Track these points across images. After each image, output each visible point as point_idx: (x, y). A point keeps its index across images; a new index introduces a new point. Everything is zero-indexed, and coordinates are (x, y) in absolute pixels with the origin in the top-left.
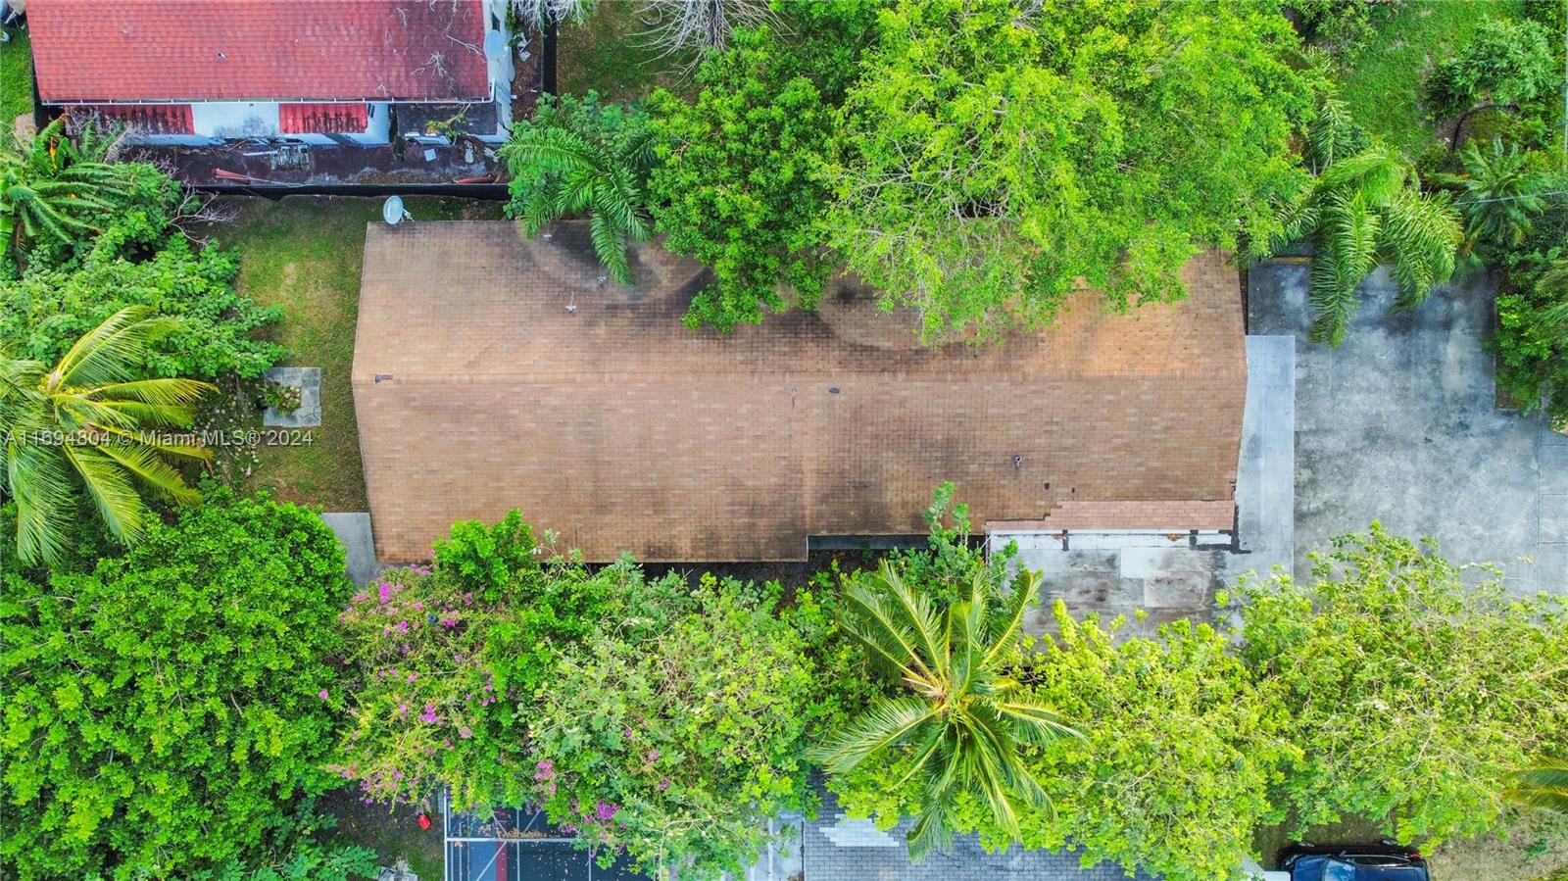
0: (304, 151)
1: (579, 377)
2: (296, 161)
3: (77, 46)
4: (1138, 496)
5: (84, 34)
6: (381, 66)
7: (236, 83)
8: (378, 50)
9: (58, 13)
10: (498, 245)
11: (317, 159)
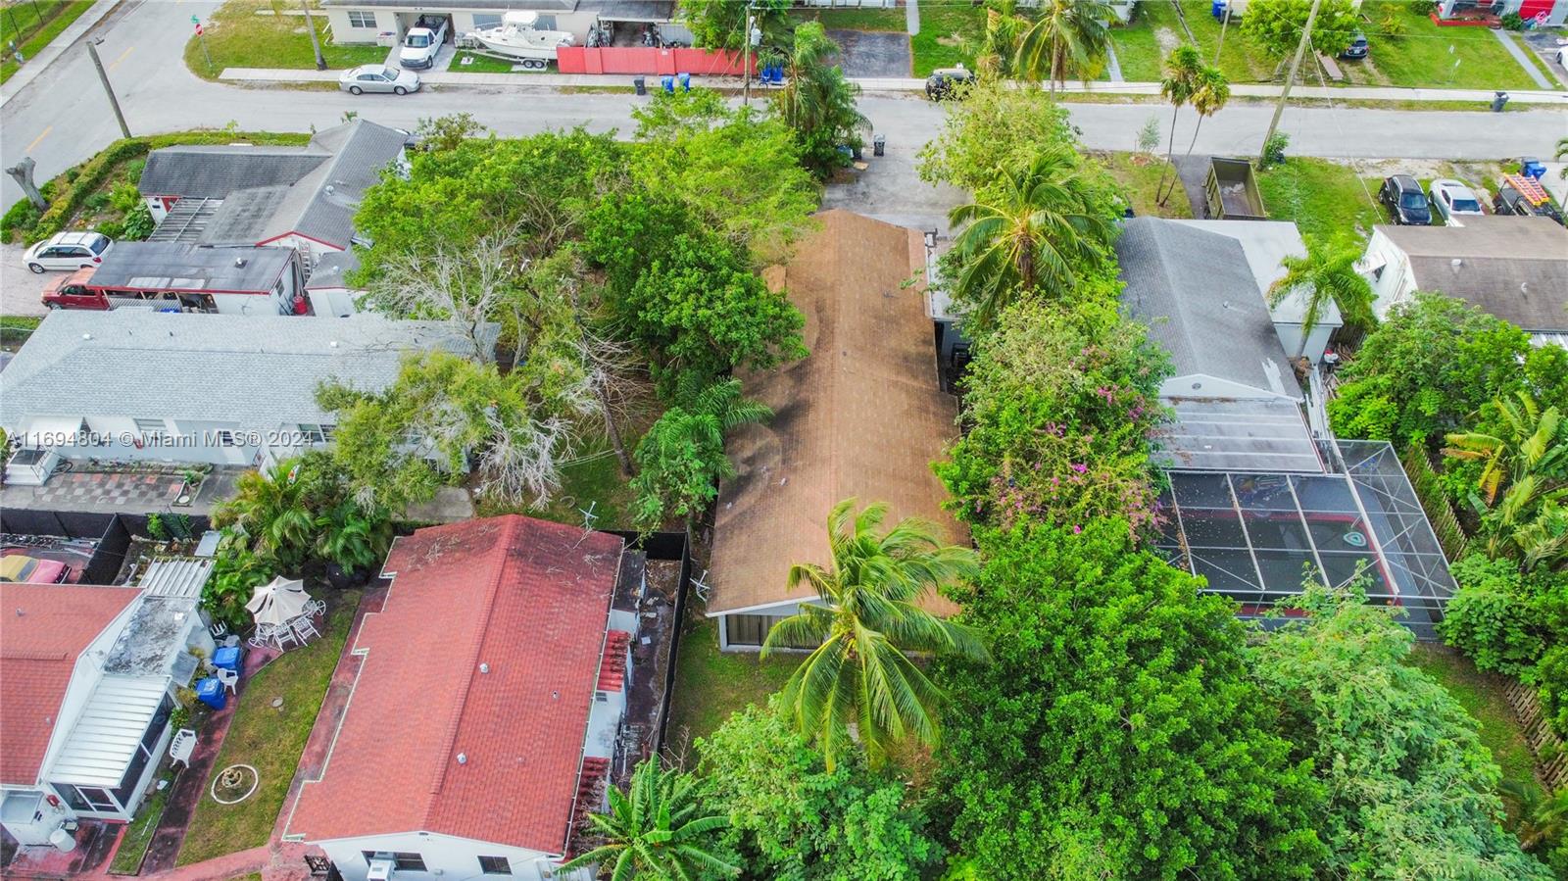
0: (628, 728)
1: (833, 467)
2: (636, 736)
3: (521, 808)
4: (908, 259)
5: (512, 799)
6: (587, 593)
7: (579, 694)
8: (575, 592)
9: (489, 815)
10: (732, 533)
11: (636, 721)
